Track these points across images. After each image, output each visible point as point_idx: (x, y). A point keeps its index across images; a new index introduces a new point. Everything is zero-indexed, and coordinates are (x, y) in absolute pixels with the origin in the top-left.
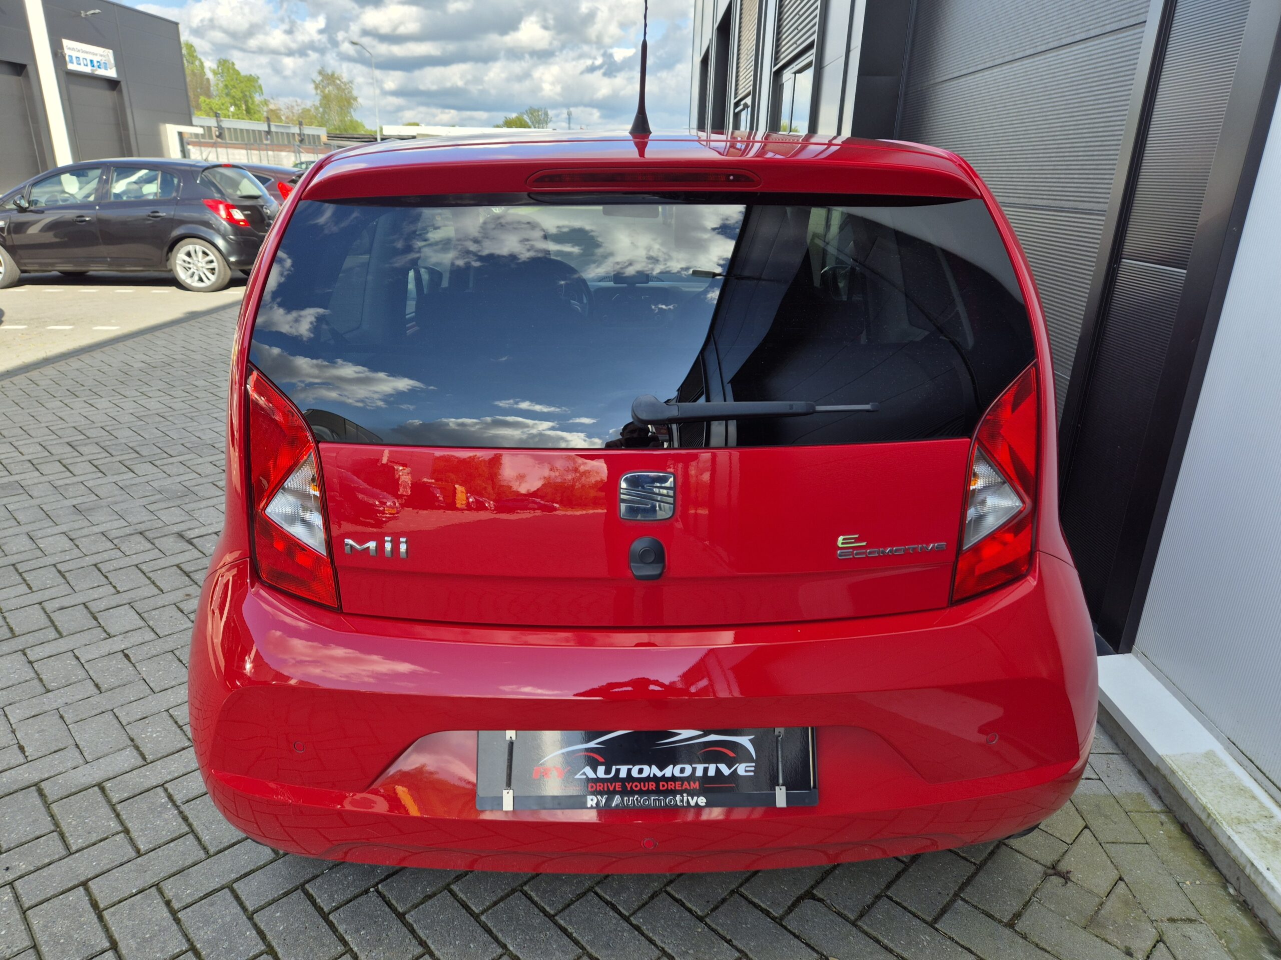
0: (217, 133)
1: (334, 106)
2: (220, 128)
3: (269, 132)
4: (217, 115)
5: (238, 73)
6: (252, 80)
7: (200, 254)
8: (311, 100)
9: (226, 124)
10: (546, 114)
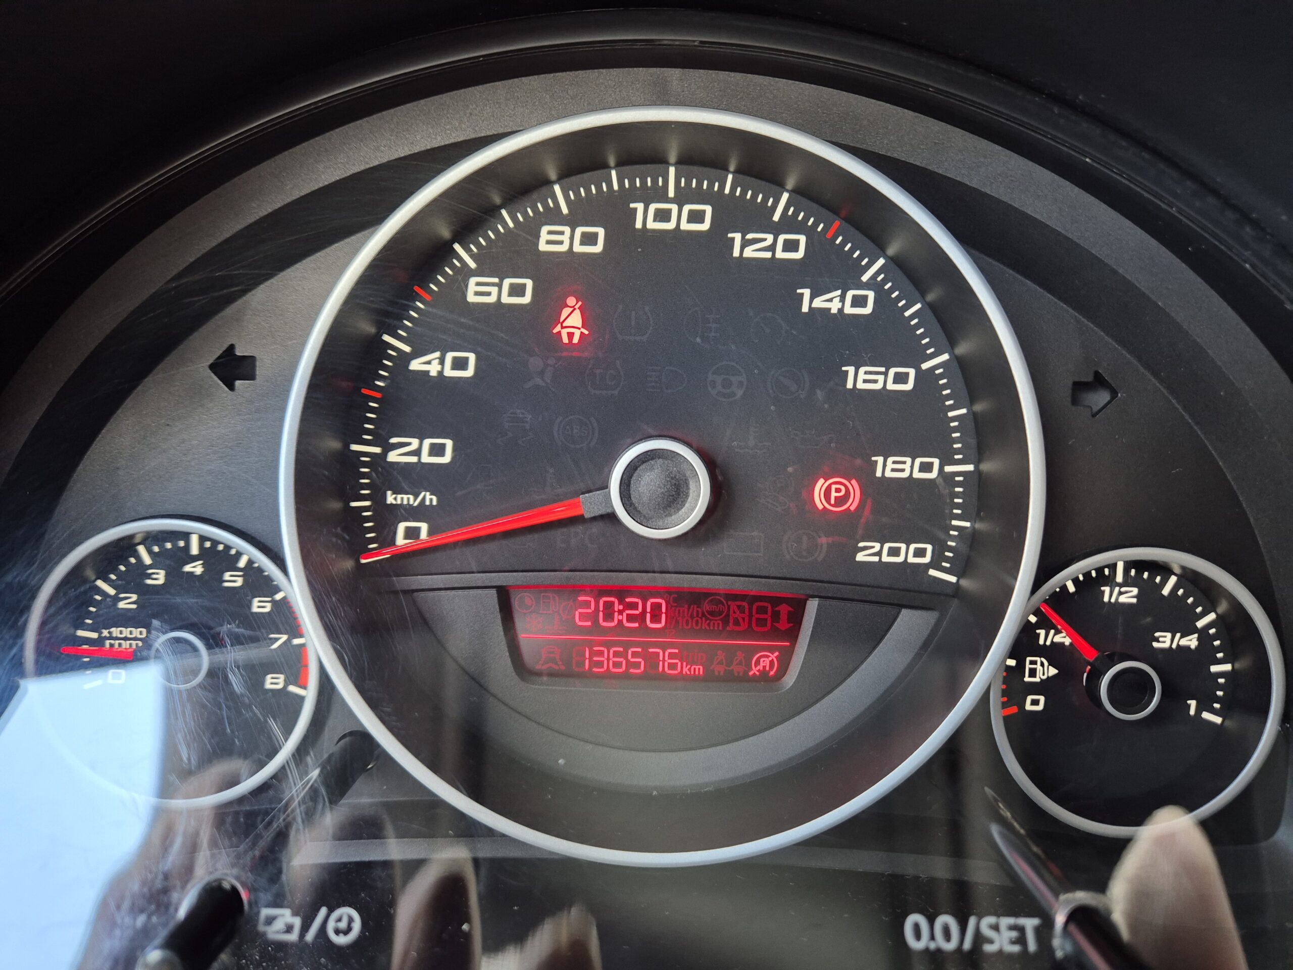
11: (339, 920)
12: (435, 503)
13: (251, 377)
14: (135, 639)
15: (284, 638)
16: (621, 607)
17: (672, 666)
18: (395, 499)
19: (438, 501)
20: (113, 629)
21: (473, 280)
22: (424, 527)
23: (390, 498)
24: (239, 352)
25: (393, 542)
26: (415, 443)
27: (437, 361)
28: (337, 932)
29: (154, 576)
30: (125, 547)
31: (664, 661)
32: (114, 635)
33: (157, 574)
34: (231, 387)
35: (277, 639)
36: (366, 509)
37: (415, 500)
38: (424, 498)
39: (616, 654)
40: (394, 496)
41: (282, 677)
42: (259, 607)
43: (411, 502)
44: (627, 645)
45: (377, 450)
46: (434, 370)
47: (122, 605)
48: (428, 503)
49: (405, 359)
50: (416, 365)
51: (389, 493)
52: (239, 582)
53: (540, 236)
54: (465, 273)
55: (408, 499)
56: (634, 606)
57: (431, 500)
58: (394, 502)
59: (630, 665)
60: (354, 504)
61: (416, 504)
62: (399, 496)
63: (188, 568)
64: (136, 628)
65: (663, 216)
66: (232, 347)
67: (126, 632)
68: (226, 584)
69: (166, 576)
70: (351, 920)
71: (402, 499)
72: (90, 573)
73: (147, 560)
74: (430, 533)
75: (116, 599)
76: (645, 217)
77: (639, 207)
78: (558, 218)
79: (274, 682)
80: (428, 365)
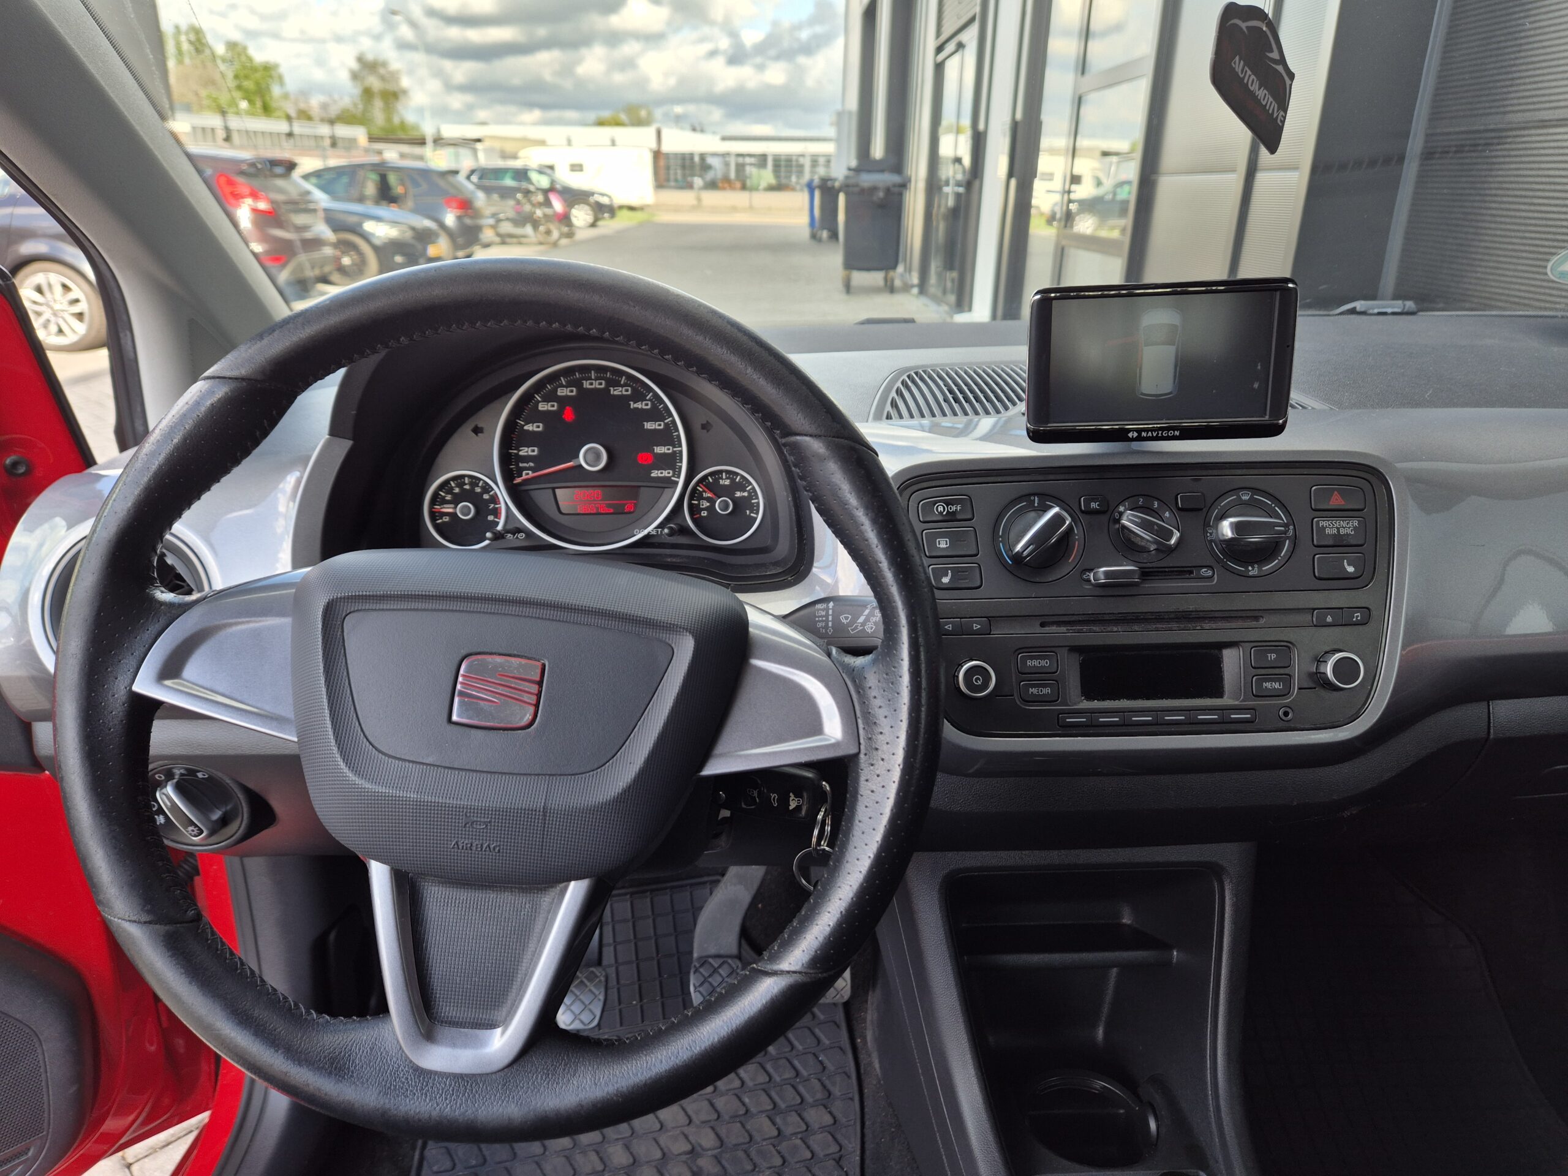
0: (224, 136)
1: (378, 104)
2: (227, 129)
3: (290, 135)
4: (223, 113)
5: (250, 59)
6: (268, 69)
7: (58, 289)
8: (347, 94)
9: (234, 123)
10: (650, 114)
13: (483, 432)
14: (451, 508)
15: (491, 506)
19: (535, 465)
21: (540, 404)
22: (531, 472)
24: (478, 426)
25: (522, 477)
26: (526, 449)
27: (532, 426)
29: (456, 490)
30: (447, 482)
32: (444, 507)
34: (477, 436)
36: (514, 468)
38: (530, 464)
40: (522, 464)
42: (484, 497)
43: (526, 466)
45: (516, 451)
46: (531, 429)
47: (447, 498)
49: (522, 426)
50: (525, 428)
51: (520, 463)
52: (479, 491)
53: (558, 391)
54: (537, 402)
58: (522, 466)
60: (511, 467)
61: (528, 466)
63: (464, 487)
64: (451, 504)
65: (591, 384)
66: (476, 425)
67: (448, 506)
68: (475, 492)
69: (459, 490)
71: (524, 465)
72: (437, 492)
73: (454, 486)
74: (533, 473)
75: (445, 497)
76: (586, 384)
77: (584, 382)
78: (563, 386)
79: (491, 518)
80: (529, 427)
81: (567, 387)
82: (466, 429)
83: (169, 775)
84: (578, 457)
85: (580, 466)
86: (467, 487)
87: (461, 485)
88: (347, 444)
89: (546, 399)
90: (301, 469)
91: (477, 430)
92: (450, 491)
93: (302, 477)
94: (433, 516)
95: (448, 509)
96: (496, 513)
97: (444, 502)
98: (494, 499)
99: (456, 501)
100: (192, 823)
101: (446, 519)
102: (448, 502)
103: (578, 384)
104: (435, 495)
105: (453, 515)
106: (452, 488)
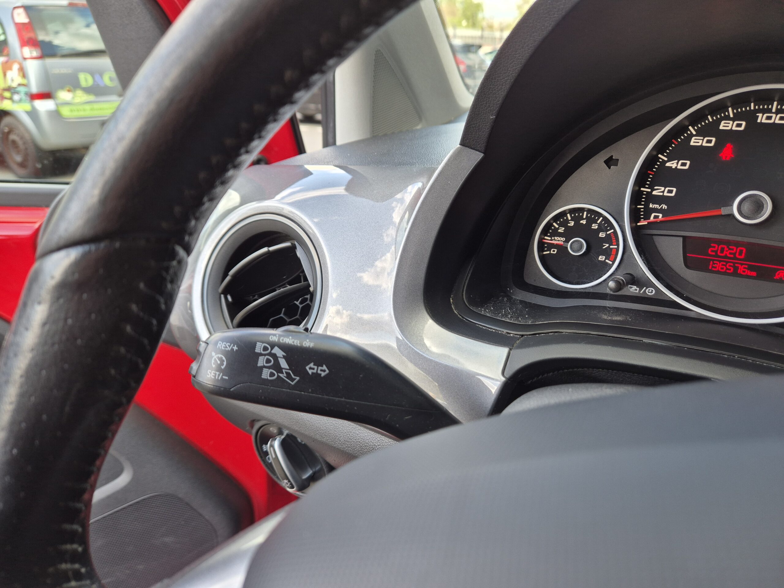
11: (649, 290)
12: (666, 208)
13: (616, 165)
14: (561, 241)
15: (607, 245)
16: (727, 249)
17: (744, 272)
18: (653, 206)
19: (667, 208)
20: (555, 237)
21: (694, 138)
22: (661, 215)
23: (651, 206)
24: (613, 158)
25: (649, 219)
26: (663, 189)
27: (676, 163)
28: (649, 292)
29: (571, 223)
30: (563, 214)
31: (741, 269)
32: (555, 239)
33: (572, 223)
34: (610, 168)
35: (606, 245)
36: (642, 208)
37: (659, 207)
38: (662, 206)
39: (722, 265)
40: (652, 205)
41: (604, 257)
42: (601, 235)
43: (658, 207)
44: (727, 262)
45: (649, 190)
46: (674, 166)
47: (559, 231)
48: (663, 208)
49: (664, 162)
50: (668, 164)
51: (651, 204)
52: (597, 227)
53: (720, 124)
54: (692, 135)
55: (657, 206)
56: (733, 249)
57: (665, 207)
58: (652, 207)
59: (727, 269)
60: (638, 207)
61: (659, 208)
62: (654, 205)
63: (581, 222)
64: (562, 238)
65: (769, 118)
66: (612, 156)
67: (559, 238)
68: (592, 228)
69: (574, 223)
70: (652, 291)
71: (655, 206)
72: (552, 222)
73: (570, 218)
74: (663, 217)
75: (558, 229)
76: (762, 118)
77: (760, 115)
78: (729, 119)
79: (602, 258)
80: (672, 164)
81: (734, 120)
82: (599, 160)
83: (280, 433)
84: (732, 205)
85: (732, 216)
86: (584, 222)
87: (577, 220)
88: (477, 157)
89: (701, 133)
90: (424, 180)
91: (610, 162)
92: (564, 224)
93: (423, 188)
94: (542, 246)
95: (559, 240)
96: (610, 254)
97: (555, 233)
98: (612, 239)
99: (569, 234)
100: (287, 478)
101: (554, 251)
102: (560, 235)
103: (750, 117)
104: (549, 225)
105: (562, 249)
106: (567, 221)
